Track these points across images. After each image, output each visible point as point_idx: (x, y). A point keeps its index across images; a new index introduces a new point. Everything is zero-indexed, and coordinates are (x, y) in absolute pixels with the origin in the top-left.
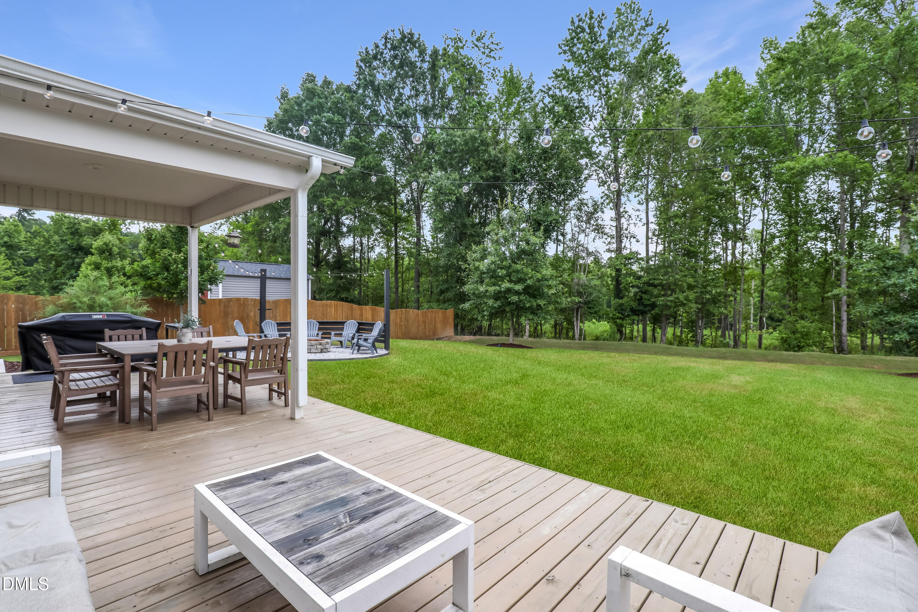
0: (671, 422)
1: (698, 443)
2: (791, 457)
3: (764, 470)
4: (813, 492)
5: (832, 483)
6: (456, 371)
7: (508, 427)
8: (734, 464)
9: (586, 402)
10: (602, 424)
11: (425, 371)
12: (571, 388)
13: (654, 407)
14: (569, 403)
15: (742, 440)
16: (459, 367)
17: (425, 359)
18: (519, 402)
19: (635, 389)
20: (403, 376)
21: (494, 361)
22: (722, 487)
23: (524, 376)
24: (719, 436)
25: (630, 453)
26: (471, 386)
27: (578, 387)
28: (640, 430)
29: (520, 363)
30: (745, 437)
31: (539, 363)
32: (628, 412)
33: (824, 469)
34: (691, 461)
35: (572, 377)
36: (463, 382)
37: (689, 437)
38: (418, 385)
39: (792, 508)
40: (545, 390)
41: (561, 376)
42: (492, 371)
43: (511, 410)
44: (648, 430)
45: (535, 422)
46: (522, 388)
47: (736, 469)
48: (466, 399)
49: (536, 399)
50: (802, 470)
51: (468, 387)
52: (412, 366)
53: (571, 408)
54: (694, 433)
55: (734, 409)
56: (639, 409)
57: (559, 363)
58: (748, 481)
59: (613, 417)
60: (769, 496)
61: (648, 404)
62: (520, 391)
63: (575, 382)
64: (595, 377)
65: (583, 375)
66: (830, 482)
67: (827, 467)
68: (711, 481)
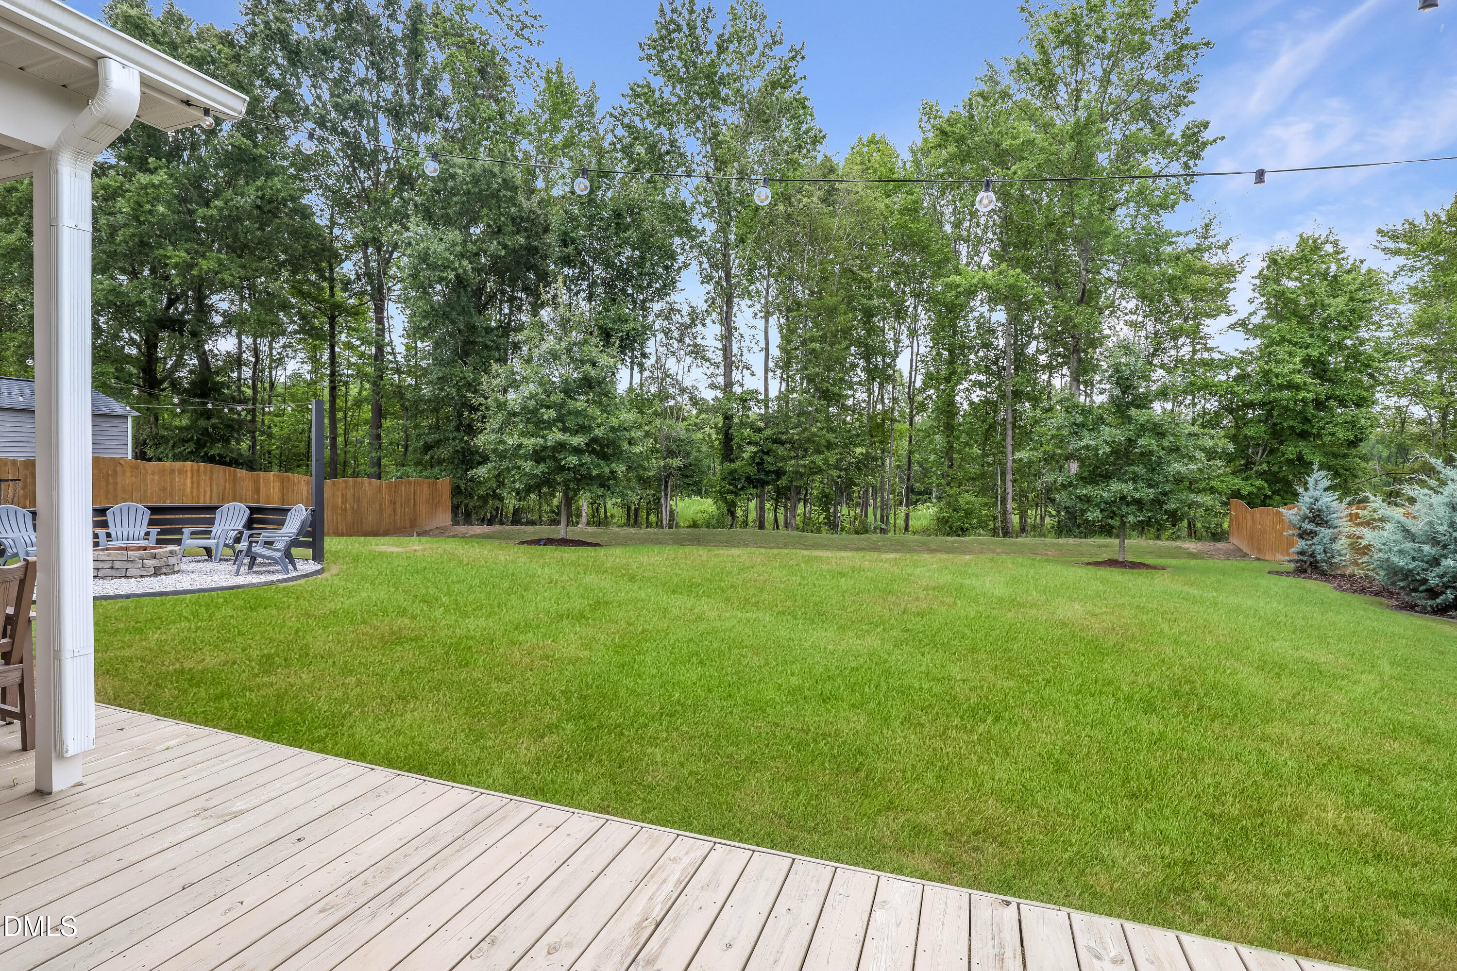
0: (921, 689)
1: (982, 728)
2: (1185, 755)
3: (1126, 780)
4: (1236, 820)
5: (1276, 804)
6: (449, 594)
7: (563, 700)
8: (1060, 768)
9: (736, 651)
10: (770, 694)
11: (381, 594)
12: (702, 627)
13: (886, 661)
14: (697, 654)
15: (1077, 724)
16: (456, 588)
17: (380, 573)
18: (587, 653)
19: (843, 628)
20: (332, 606)
21: (533, 576)
22: (1035, 811)
23: (599, 604)
24: (1026, 714)
25: (833, 748)
26: (482, 622)
27: (718, 624)
28: (853, 705)
29: (591, 579)
30: (1084, 717)
31: (632, 579)
32: (827, 669)
33: (1259, 778)
34: (966, 763)
35: (705, 606)
36: (465, 615)
37: (962, 718)
38: (364, 622)
39: (1188, 851)
40: (643, 632)
41: (679, 603)
42: (529, 595)
43: (571, 668)
44: (872, 705)
45: (622, 692)
46: (594, 626)
47: (1065, 778)
48: (470, 647)
49: (625, 646)
50: (1209, 780)
51: (474, 625)
52: (350, 585)
53: (701, 662)
54: (973, 711)
55: (1059, 664)
56: (853, 664)
57: (675, 580)
58: (1091, 799)
59: (795, 681)
60: (1138, 827)
61: (871, 655)
62: (590, 631)
63: (712, 615)
64: (756, 604)
65: (728, 599)
66: (1271, 802)
67: (1266, 774)
68: (1011, 800)
